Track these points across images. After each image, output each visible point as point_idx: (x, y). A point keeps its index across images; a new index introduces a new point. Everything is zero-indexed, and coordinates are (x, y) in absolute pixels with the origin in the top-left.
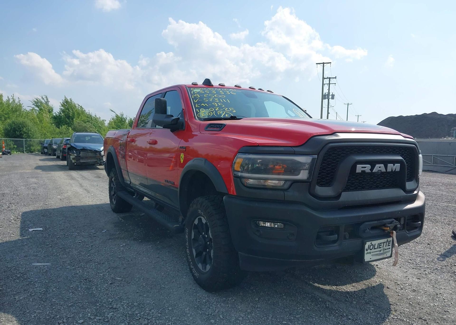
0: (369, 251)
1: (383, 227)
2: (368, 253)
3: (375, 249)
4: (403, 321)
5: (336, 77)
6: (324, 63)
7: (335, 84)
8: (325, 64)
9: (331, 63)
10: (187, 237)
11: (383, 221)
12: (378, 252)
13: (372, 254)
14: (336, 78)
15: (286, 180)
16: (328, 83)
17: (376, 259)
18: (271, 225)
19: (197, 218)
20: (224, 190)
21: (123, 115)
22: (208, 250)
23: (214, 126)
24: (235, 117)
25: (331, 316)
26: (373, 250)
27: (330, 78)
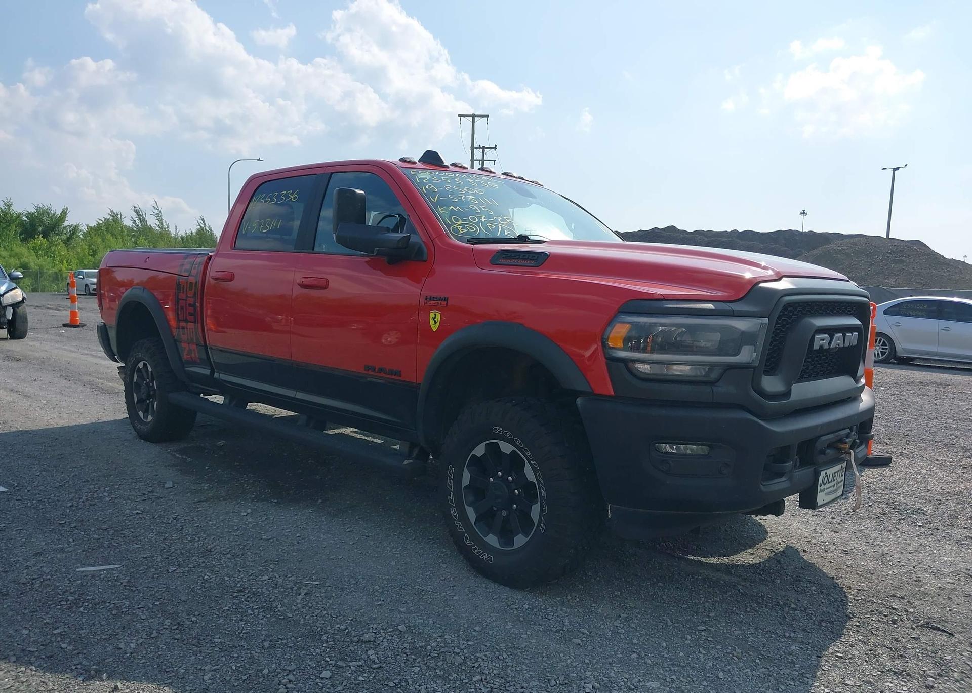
0: (823, 487)
1: (839, 444)
2: (821, 491)
3: (829, 483)
4: (872, 603)
5: (496, 146)
6: (473, 116)
7: (494, 161)
8: (476, 119)
9: (487, 116)
10: (450, 482)
11: (840, 432)
12: (832, 489)
13: (826, 492)
14: (495, 148)
15: (712, 366)
16: (481, 159)
17: (831, 499)
18: (678, 449)
19: (484, 444)
20: (581, 386)
21: (9, 206)
22: (515, 506)
23: (517, 257)
24: (527, 237)
25: (762, 607)
26: (827, 486)
27: (484, 148)
